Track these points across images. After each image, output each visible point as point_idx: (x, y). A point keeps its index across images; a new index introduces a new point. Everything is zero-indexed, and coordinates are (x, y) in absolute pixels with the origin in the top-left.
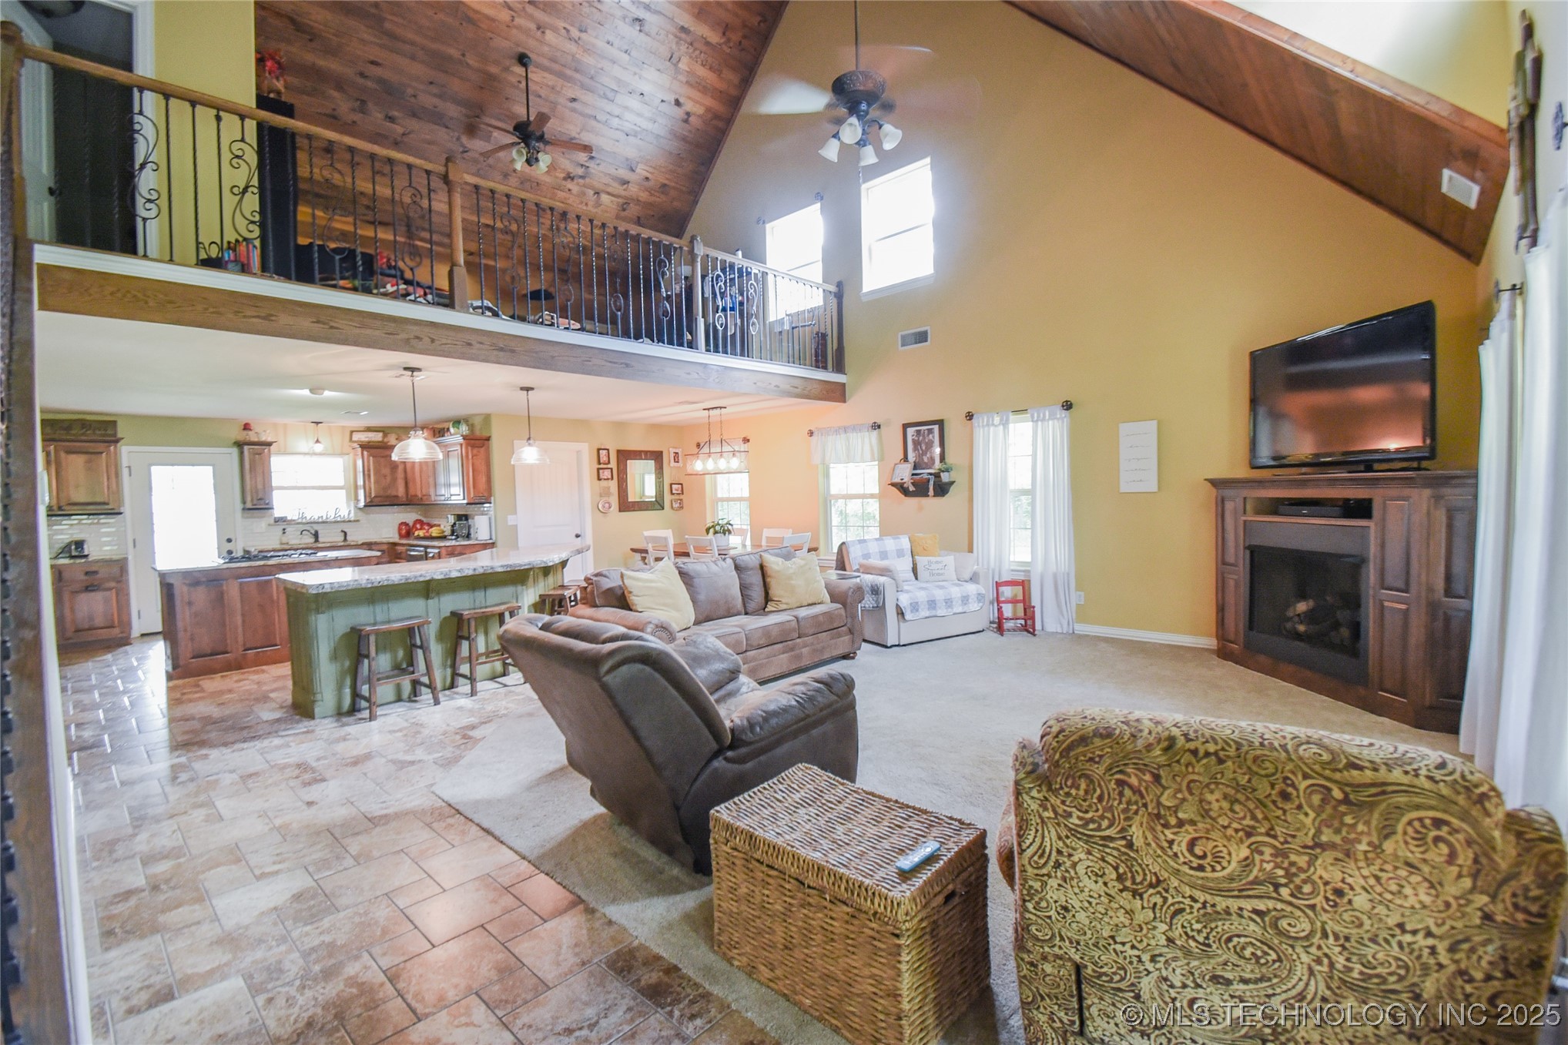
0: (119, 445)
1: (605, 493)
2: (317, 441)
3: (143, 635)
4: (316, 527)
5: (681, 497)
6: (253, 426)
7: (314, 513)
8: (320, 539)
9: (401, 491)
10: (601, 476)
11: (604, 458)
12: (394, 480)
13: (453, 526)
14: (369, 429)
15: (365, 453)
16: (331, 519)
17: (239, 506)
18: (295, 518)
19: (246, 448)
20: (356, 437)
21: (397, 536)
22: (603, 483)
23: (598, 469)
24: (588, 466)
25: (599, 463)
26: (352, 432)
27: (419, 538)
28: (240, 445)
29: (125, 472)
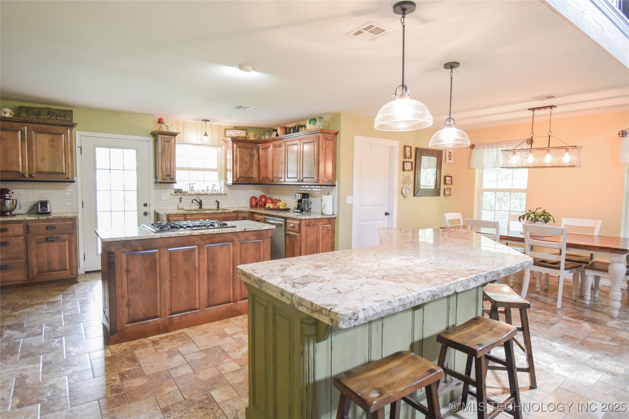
0: (74, 129)
1: (405, 181)
2: (206, 135)
3: (87, 272)
4: (201, 198)
5: (451, 186)
6: (165, 120)
7: (199, 188)
8: (203, 207)
9: (255, 174)
10: (406, 168)
11: (408, 154)
12: (251, 166)
13: (300, 201)
14: (236, 128)
15: (235, 145)
16: (210, 192)
17: (153, 180)
18: (187, 190)
19: (160, 136)
20: (229, 133)
21: (249, 206)
22: (406, 173)
23: (404, 162)
24: (398, 159)
25: (405, 158)
26: (226, 129)
27: (269, 209)
28: (155, 135)
29: (78, 150)
